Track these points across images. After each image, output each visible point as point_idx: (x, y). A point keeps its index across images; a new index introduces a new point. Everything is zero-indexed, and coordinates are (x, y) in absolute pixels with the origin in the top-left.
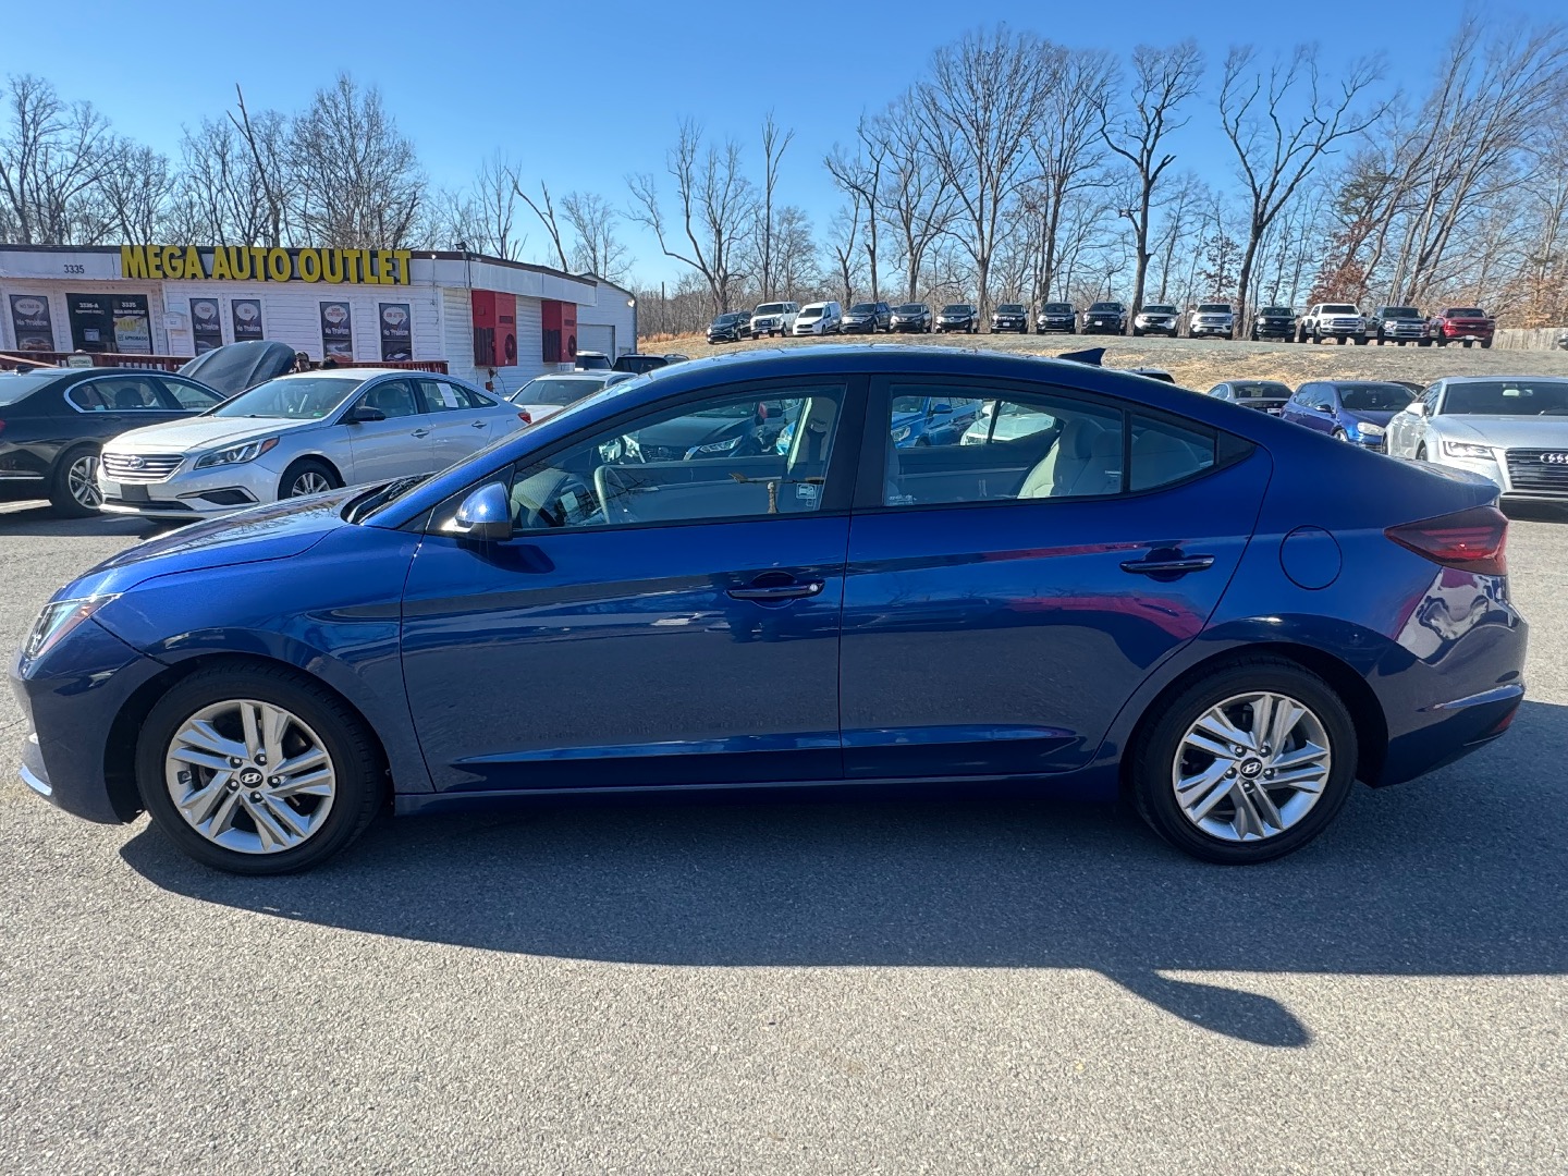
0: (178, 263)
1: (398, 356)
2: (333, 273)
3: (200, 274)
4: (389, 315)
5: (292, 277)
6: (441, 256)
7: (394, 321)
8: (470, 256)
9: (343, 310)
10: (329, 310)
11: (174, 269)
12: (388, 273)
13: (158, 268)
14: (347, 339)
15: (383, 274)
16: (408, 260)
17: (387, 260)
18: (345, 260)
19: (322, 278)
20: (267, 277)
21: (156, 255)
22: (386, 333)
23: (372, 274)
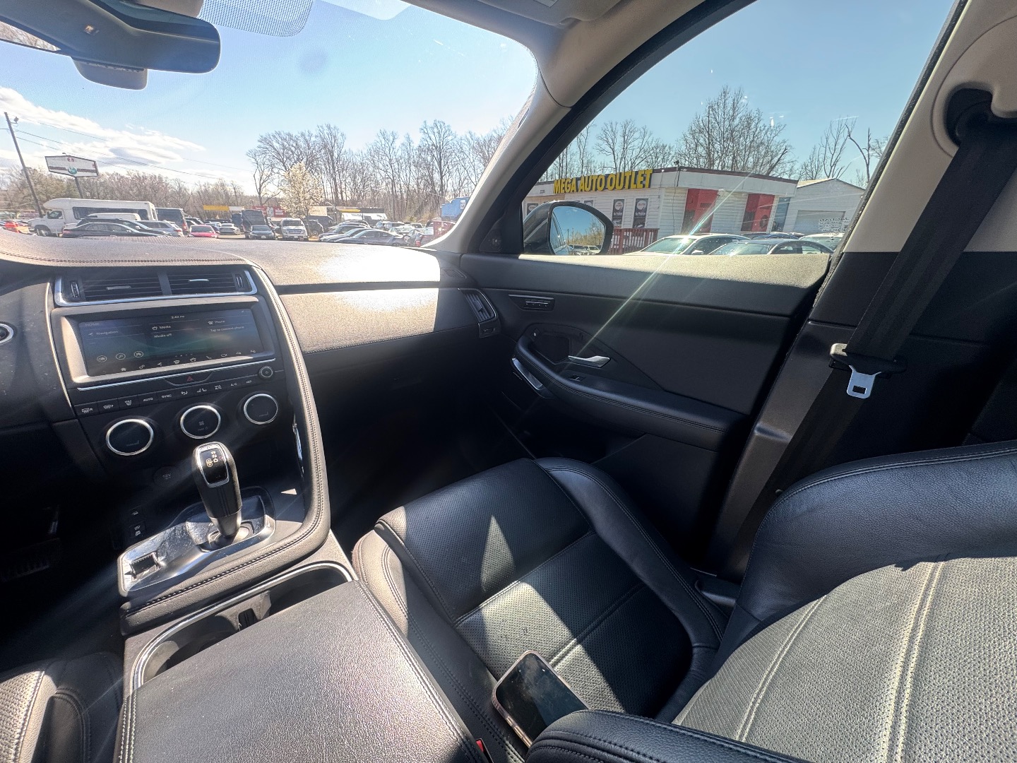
0: (569, 186)
1: (639, 226)
2: (619, 185)
3: (575, 191)
4: (640, 204)
5: (605, 188)
6: (667, 170)
7: (640, 208)
8: (680, 169)
9: (622, 203)
10: (616, 204)
11: (568, 188)
12: (641, 182)
13: (564, 188)
14: (620, 218)
15: (638, 182)
16: (651, 175)
17: (642, 175)
18: (625, 177)
19: (615, 188)
20: (596, 189)
21: (564, 183)
22: (637, 214)
23: (635, 183)
